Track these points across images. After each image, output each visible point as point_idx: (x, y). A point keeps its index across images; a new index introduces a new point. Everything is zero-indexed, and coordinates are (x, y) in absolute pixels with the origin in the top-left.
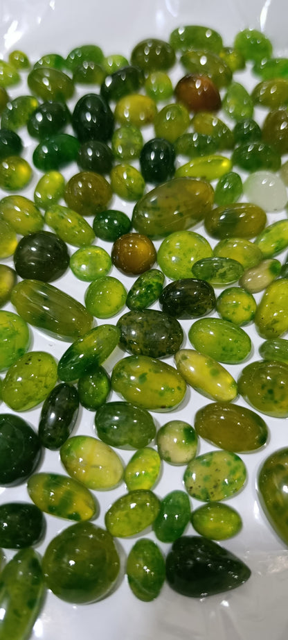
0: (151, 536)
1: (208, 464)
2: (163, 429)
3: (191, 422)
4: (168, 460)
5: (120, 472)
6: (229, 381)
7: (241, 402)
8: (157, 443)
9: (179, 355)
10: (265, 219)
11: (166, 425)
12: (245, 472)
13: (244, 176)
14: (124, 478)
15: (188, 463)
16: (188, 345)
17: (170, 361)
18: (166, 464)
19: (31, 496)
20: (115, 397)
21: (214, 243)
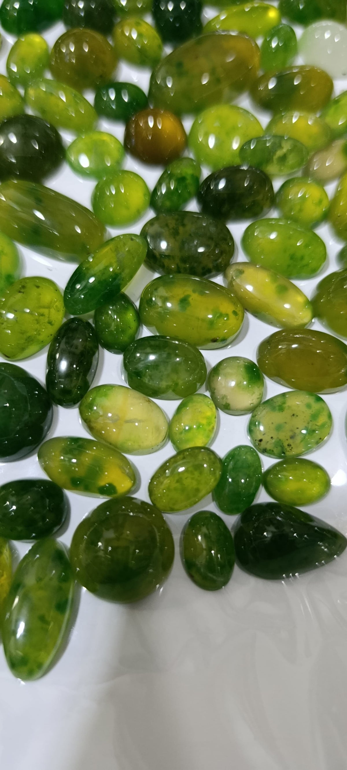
0: (212, 507)
1: (281, 409)
2: (216, 369)
3: (253, 358)
4: (227, 408)
5: (164, 428)
6: (300, 299)
7: (317, 326)
8: (210, 388)
9: (231, 272)
10: (331, 87)
11: (220, 364)
12: (330, 416)
13: (299, 31)
14: (170, 436)
15: (253, 410)
16: (241, 257)
17: (219, 280)
18: (223, 415)
19: (46, 469)
20: (146, 332)
21: (264, 120)
